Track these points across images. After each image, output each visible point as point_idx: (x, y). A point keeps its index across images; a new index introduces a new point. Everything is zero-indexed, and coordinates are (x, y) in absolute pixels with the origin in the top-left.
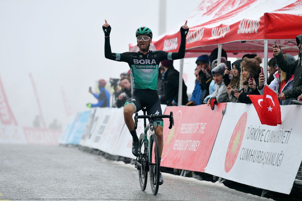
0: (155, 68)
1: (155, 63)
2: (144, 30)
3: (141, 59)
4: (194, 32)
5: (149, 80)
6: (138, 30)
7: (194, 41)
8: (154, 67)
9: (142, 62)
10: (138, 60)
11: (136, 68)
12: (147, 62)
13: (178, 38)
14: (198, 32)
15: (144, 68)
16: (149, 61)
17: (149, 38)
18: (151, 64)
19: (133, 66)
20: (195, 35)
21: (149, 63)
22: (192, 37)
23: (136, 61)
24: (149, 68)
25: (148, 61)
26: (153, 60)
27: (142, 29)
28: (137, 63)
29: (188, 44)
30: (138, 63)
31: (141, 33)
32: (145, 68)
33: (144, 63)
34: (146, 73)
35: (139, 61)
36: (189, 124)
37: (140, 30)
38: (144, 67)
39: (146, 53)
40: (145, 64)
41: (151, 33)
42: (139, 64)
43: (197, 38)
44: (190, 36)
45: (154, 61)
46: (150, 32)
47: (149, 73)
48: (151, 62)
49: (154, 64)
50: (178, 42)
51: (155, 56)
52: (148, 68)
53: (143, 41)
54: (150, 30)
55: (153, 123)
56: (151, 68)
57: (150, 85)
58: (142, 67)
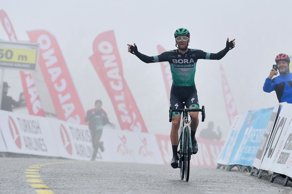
0: (193, 67)
1: (194, 62)
2: (183, 31)
3: (180, 58)
5: (187, 78)
6: (177, 31)
8: (192, 65)
9: (181, 61)
10: (176, 60)
11: (175, 67)
12: (186, 61)
15: (182, 68)
16: (187, 60)
17: (188, 38)
18: (189, 64)
21: (188, 63)
24: (187, 67)
26: (191, 59)
27: (181, 30)
28: (175, 63)
30: (177, 62)
31: (180, 34)
32: (183, 67)
33: (182, 62)
34: (184, 72)
37: (179, 31)
38: (182, 66)
41: (189, 33)
42: (178, 64)
45: (192, 60)
47: (187, 72)
48: (189, 61)
49: (192, 63)
52: (186, 67)
53: (182, 41)
54: (188, 31)
55: (187, 116)
56: (189, 67)
57: (188, 82)
58: (180, 66)
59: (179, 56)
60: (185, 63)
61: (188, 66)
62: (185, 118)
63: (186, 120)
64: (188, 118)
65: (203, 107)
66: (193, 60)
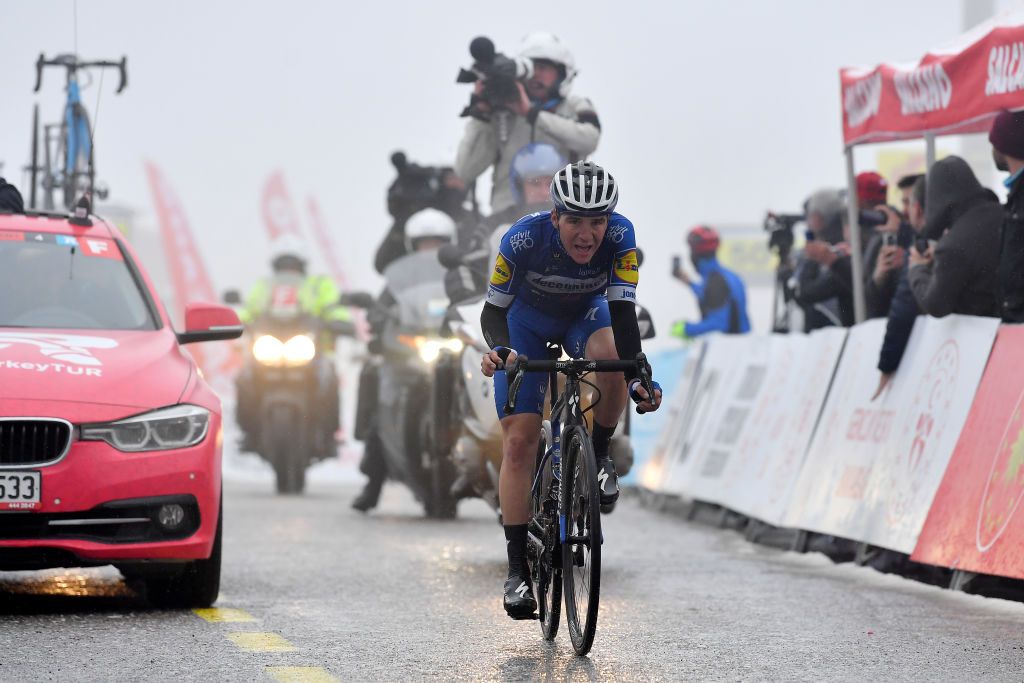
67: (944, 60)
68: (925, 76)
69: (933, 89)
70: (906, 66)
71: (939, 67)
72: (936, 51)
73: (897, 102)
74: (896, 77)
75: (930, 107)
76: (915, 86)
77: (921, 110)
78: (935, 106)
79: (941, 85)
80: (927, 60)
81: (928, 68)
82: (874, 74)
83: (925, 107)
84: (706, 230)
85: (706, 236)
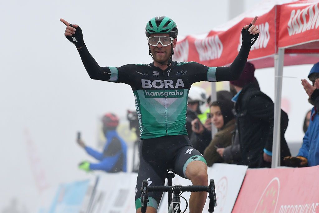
0: (182, 96)
1: (183, 86)
2: (163, 24)
3: (156, 78)
4: (305, 11)
5: (171, 119)
7: (304, 30)
8: (181, 93)
9: (158, 84)
10: (149, 82)
11: (146, 97)
12: (168, 84)
13: (270, 25)
14: (314, 9)
15: (160, 97)
16: (171, 82)
17: (172, 39)
18: (175, 89)
19: (140, 92)
20: (308, 17)
21: (172, 87)
22: (300, 21)
23: (146, 84)
24: (171, 96)
25: (168, 82)
26: (179, 80)
27: (158, 22)
28: (147, 87)
29: (292, 36)
30: (150, 86)
31: (156, 31)
32: (164, 97)
33: (161, 87)
34: (165, 106)
35: (151, 84)
36: (296, 206)
37: (154, 24)
38: (162, 94)
39: (166, 67)
40: (164, 89)
41: (175, 29)
42: (153, 89)
43: (310, 22)
44: (295, 19)
45: (180, 83)
46: (174, 27)
47: (170, 106)
48: (174, 84)
49: (180, 88)
50: (270, 31)
51: (184, 72)
52: (169, 97)
53: (159, 46)
54: (174, 24)
55: (178, 200)
56: (175, 96)
57: (171, 127)
58: (157, 94)
59: (156, 73)
60: (166, 87)
61: (173, 94)
62: (175, 205)
63: (177, 208)
64: (179, 205)
65: (212, 182)
66: (182, 82)
67: (220, 33)
68: (210, 42)
69: (214, 48)
70: (201, 37)
71: (217, 37)
72: (216, 29)
73: (197, 54)
74: (196, 42)
75: (212, 58)
76: (205, 47)
77: (208, 59)
78: (215, 57)
79: (218, 46)
80: (211, 34)
81: (212, 38)
82: (185, 40)
83: (210, 58)
84: (113, 115)
85: (113, 119)
